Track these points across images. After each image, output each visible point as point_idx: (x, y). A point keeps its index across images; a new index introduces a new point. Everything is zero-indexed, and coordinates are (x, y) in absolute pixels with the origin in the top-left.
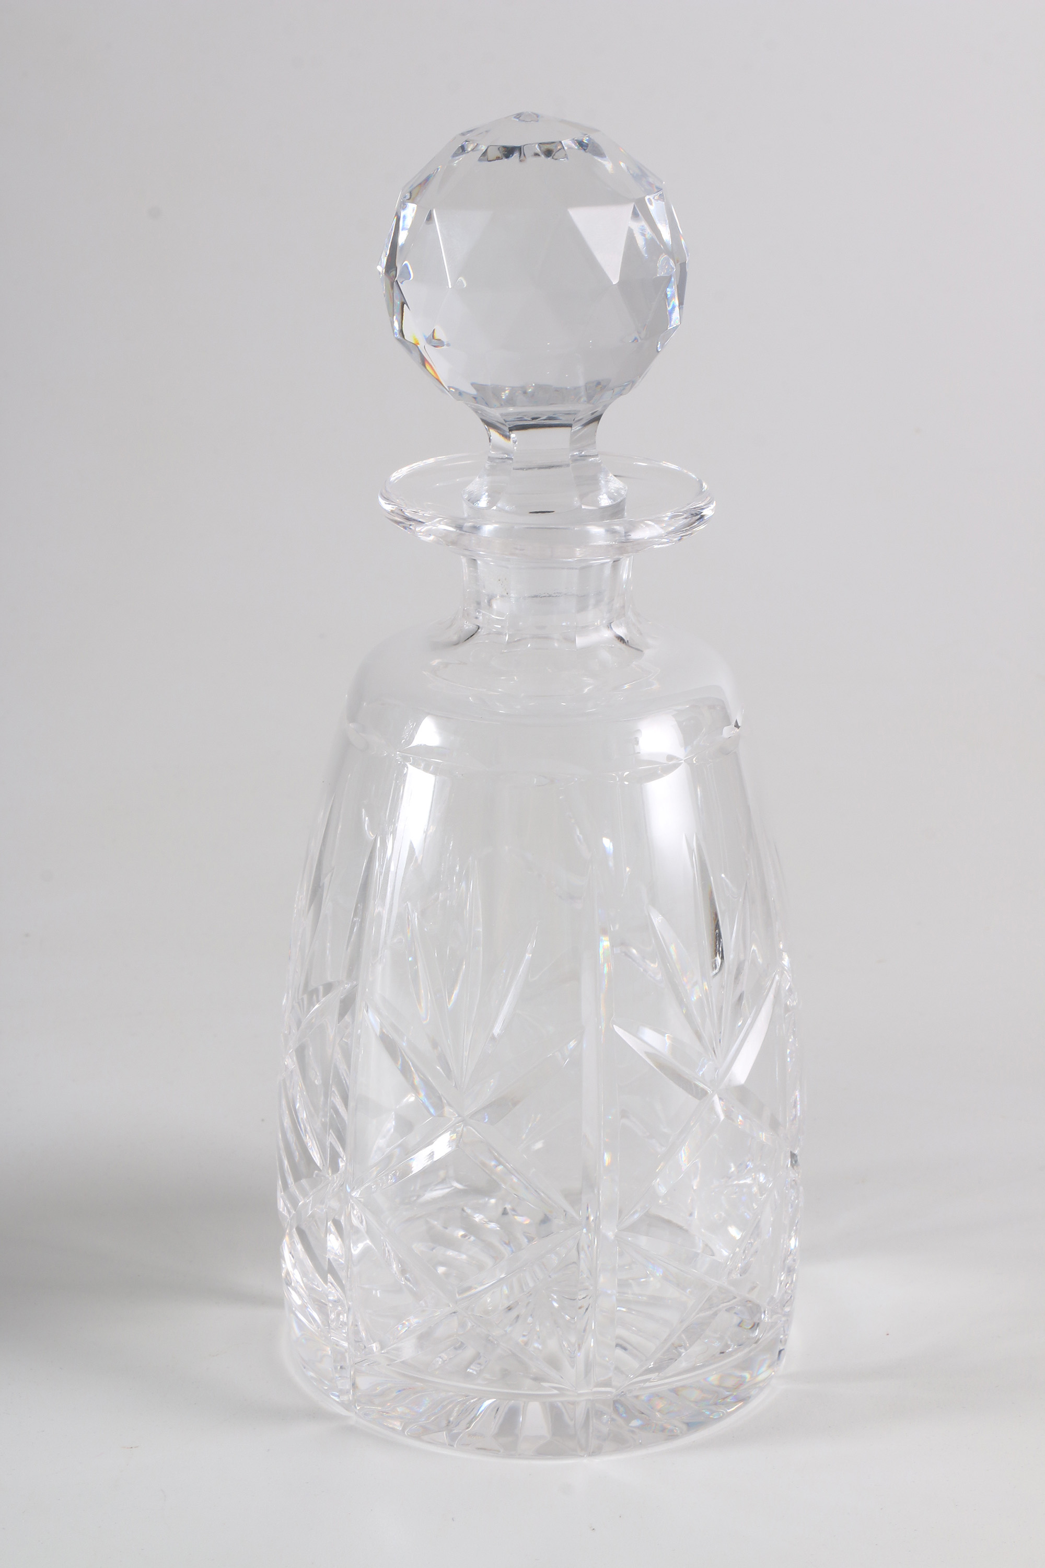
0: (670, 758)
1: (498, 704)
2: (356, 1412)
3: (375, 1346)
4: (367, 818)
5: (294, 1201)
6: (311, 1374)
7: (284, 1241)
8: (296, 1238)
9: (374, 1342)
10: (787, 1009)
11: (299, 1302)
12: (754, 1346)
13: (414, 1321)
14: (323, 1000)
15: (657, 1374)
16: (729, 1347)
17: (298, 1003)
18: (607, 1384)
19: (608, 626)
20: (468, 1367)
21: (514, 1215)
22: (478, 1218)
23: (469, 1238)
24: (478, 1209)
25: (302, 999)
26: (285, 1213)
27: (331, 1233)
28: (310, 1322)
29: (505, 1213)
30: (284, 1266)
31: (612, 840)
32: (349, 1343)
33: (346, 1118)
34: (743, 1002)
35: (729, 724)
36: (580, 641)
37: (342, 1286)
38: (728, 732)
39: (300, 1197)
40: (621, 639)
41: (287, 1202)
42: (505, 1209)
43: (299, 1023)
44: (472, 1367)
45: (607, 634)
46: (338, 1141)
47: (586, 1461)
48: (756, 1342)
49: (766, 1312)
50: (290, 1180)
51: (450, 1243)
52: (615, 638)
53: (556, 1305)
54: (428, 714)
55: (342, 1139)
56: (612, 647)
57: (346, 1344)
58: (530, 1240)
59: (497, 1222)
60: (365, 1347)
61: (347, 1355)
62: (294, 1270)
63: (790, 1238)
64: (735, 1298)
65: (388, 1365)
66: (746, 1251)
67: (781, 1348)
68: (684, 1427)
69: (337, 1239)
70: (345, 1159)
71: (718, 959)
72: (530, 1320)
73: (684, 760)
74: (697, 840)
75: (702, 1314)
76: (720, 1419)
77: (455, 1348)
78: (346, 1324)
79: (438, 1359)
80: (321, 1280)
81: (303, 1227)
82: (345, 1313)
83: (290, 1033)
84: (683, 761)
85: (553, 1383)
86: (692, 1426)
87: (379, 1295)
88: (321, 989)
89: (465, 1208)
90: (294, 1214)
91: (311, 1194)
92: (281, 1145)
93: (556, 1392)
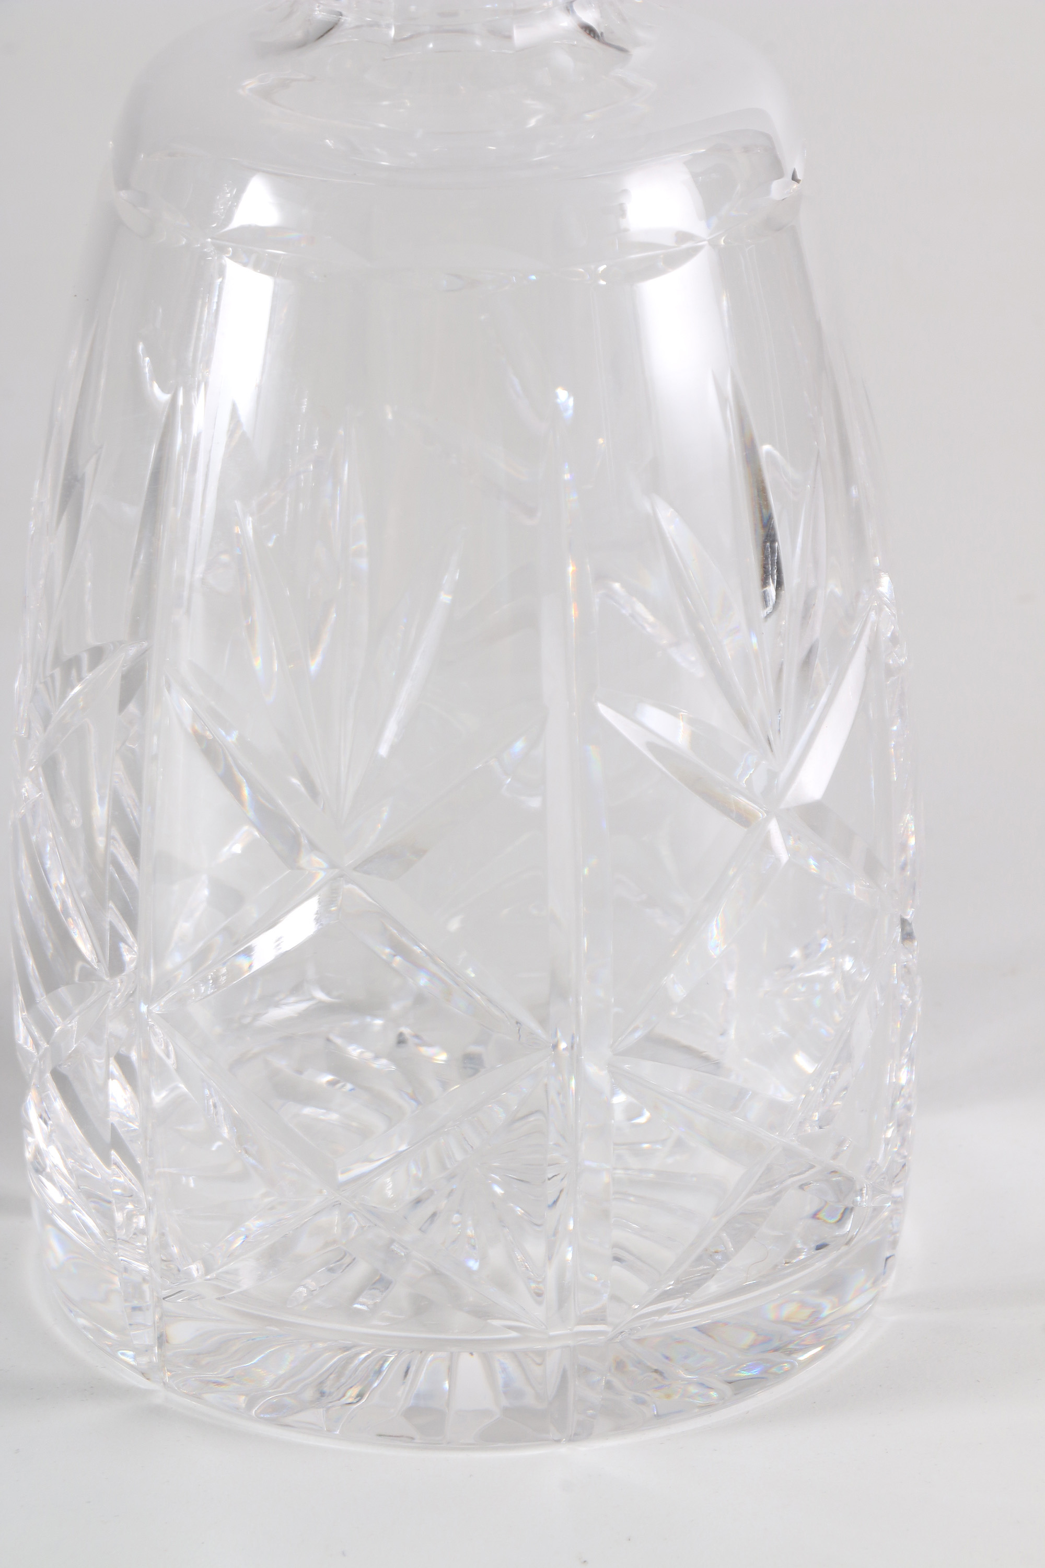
0: (682, 237)
1: (378, 150)
2: (164, 1383)
3: (195, 1269)
4: (147, 359)
5: (46, 1027)
6: (82, 1321)
7: (29, 1097)
8: (52, 1090)
9: (194, 1261)
10: (889, 672)
11: (58, 1198)
12: (844, 1249)
13: (254, 1224)
14: (89, 676)
15: (681, 1299)
16: (798, 1252)
17: (45, 683)
18: (598, 1317)
19: (567, 7)
20: (355, 1298)
21: (417, 1045)
22: (354, 1051)
23: (343, 1086)
24: (352, 1037)
25: (52, 677)
26: (30, 1047)
27: (113, 1077)
28: (81, 1233)
29: (401, 1040)
30: (30, 1139)
31: (572, 391)
32: (151, 1266)
33: (135, 878)
34: (816, 663)
35: (780, 175)
36: (521, 36)
37: (136, 1169)
38: (778, 189)
39: (58, 1018)
40: (589, 30)
41: (34, 1029)
42: (401, 1034)
43: (46, 719)
44: (361, 1299)
45: (565, 22)
46: (124, 917)
47: (564, 1450)
48: (847, 1244)
49: (864, 1192)
50: (38, 990)
51: (310, 1097)
52: (580, 30)
53: (498, 1190)
54: (255, 171)
55: (130, 917)
56: (574, 45)
57: (144, 1268)
58: (445, 1085)
59: (391, 1058)
60: (179, 1270)
61: (146, 1287)
62: (48, 1146)
63: (900, 1068)
64: (812, 1167)
65: (219, 1299)
66: (828, 1090)
67: (888, 1255)
68: (727, 1389)
69: (125, 1089)
70: (136, 949)
71: (771, 589)
72: (456, 1218)
73: (709, 241)
74: (733, 377)
75: (755, 1197)
76: (787, 1374)
77: (331, 1270)
78: (143, 1232)
79: (301, 1289)
80: (98, 1159)
81: (65, 1069)
82: (142, 1214)
83: (29, 737)
84: (705, 243)
85: (510, 1319)
86: (741, 1387)
87: (192, 1185)
88: (85, 658)
89: (332, 1037)
90: (46, 1049)
91: (77, 1011)
92: (21, 931)
93: (514, 1334)
